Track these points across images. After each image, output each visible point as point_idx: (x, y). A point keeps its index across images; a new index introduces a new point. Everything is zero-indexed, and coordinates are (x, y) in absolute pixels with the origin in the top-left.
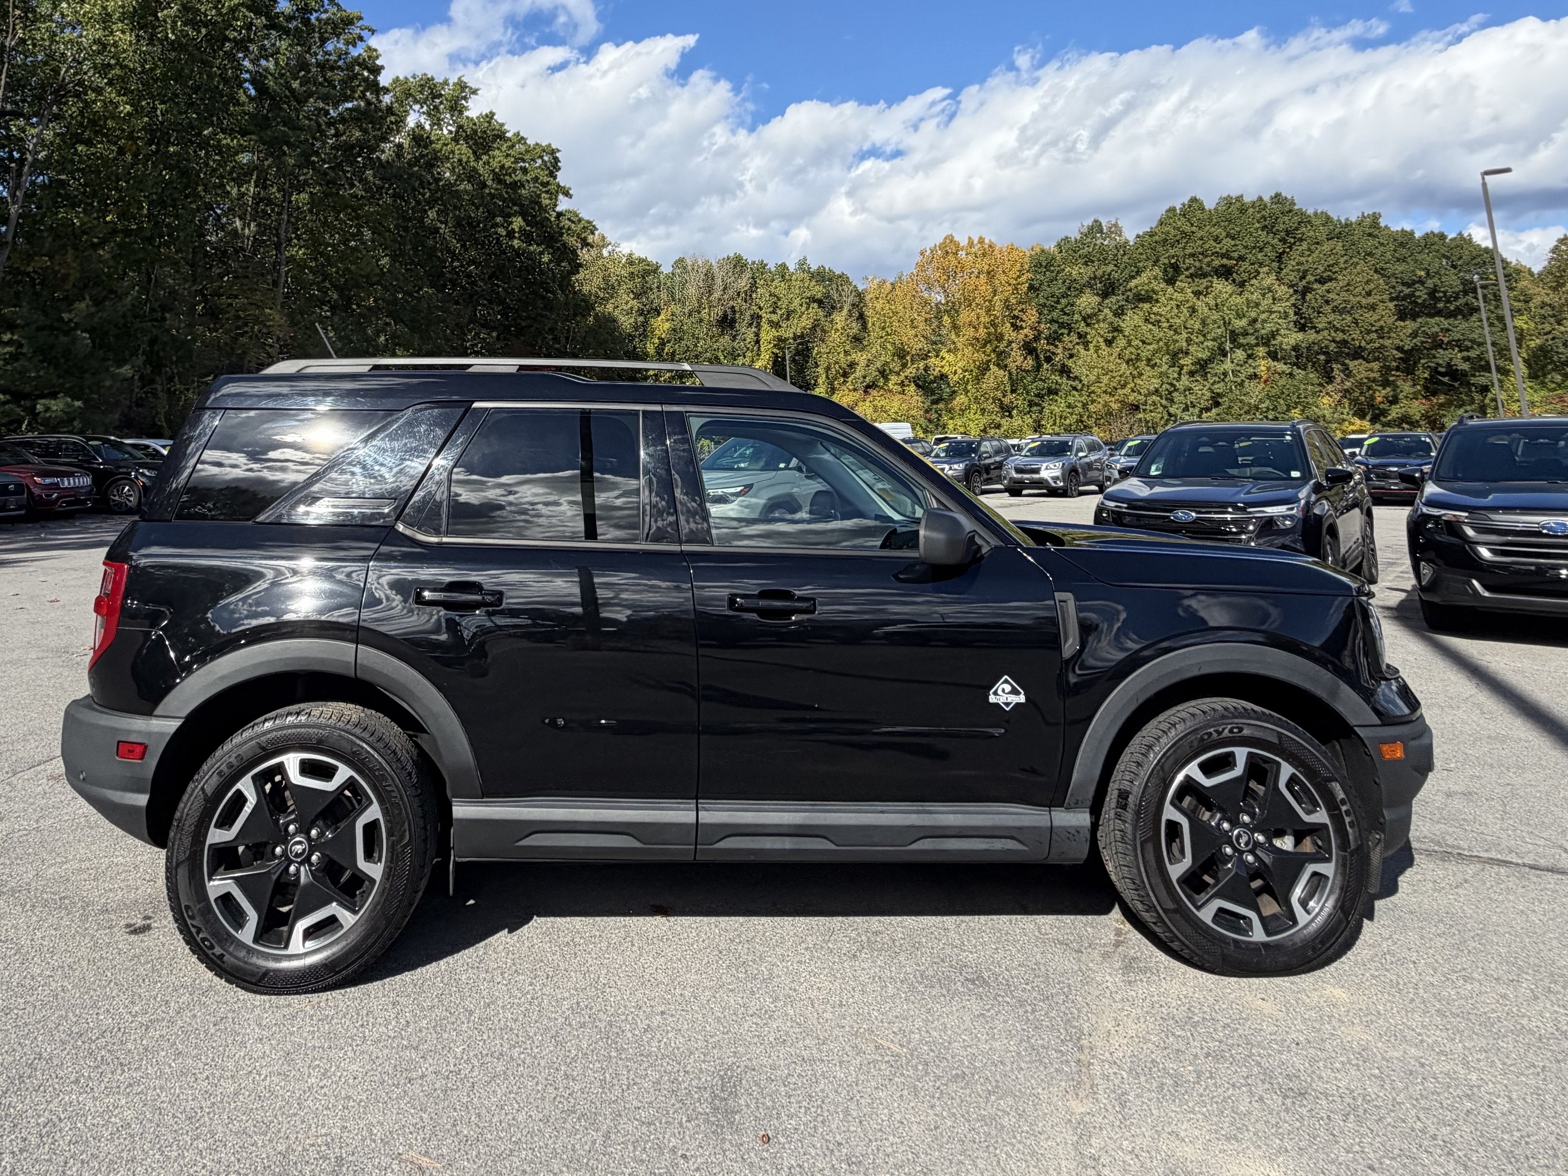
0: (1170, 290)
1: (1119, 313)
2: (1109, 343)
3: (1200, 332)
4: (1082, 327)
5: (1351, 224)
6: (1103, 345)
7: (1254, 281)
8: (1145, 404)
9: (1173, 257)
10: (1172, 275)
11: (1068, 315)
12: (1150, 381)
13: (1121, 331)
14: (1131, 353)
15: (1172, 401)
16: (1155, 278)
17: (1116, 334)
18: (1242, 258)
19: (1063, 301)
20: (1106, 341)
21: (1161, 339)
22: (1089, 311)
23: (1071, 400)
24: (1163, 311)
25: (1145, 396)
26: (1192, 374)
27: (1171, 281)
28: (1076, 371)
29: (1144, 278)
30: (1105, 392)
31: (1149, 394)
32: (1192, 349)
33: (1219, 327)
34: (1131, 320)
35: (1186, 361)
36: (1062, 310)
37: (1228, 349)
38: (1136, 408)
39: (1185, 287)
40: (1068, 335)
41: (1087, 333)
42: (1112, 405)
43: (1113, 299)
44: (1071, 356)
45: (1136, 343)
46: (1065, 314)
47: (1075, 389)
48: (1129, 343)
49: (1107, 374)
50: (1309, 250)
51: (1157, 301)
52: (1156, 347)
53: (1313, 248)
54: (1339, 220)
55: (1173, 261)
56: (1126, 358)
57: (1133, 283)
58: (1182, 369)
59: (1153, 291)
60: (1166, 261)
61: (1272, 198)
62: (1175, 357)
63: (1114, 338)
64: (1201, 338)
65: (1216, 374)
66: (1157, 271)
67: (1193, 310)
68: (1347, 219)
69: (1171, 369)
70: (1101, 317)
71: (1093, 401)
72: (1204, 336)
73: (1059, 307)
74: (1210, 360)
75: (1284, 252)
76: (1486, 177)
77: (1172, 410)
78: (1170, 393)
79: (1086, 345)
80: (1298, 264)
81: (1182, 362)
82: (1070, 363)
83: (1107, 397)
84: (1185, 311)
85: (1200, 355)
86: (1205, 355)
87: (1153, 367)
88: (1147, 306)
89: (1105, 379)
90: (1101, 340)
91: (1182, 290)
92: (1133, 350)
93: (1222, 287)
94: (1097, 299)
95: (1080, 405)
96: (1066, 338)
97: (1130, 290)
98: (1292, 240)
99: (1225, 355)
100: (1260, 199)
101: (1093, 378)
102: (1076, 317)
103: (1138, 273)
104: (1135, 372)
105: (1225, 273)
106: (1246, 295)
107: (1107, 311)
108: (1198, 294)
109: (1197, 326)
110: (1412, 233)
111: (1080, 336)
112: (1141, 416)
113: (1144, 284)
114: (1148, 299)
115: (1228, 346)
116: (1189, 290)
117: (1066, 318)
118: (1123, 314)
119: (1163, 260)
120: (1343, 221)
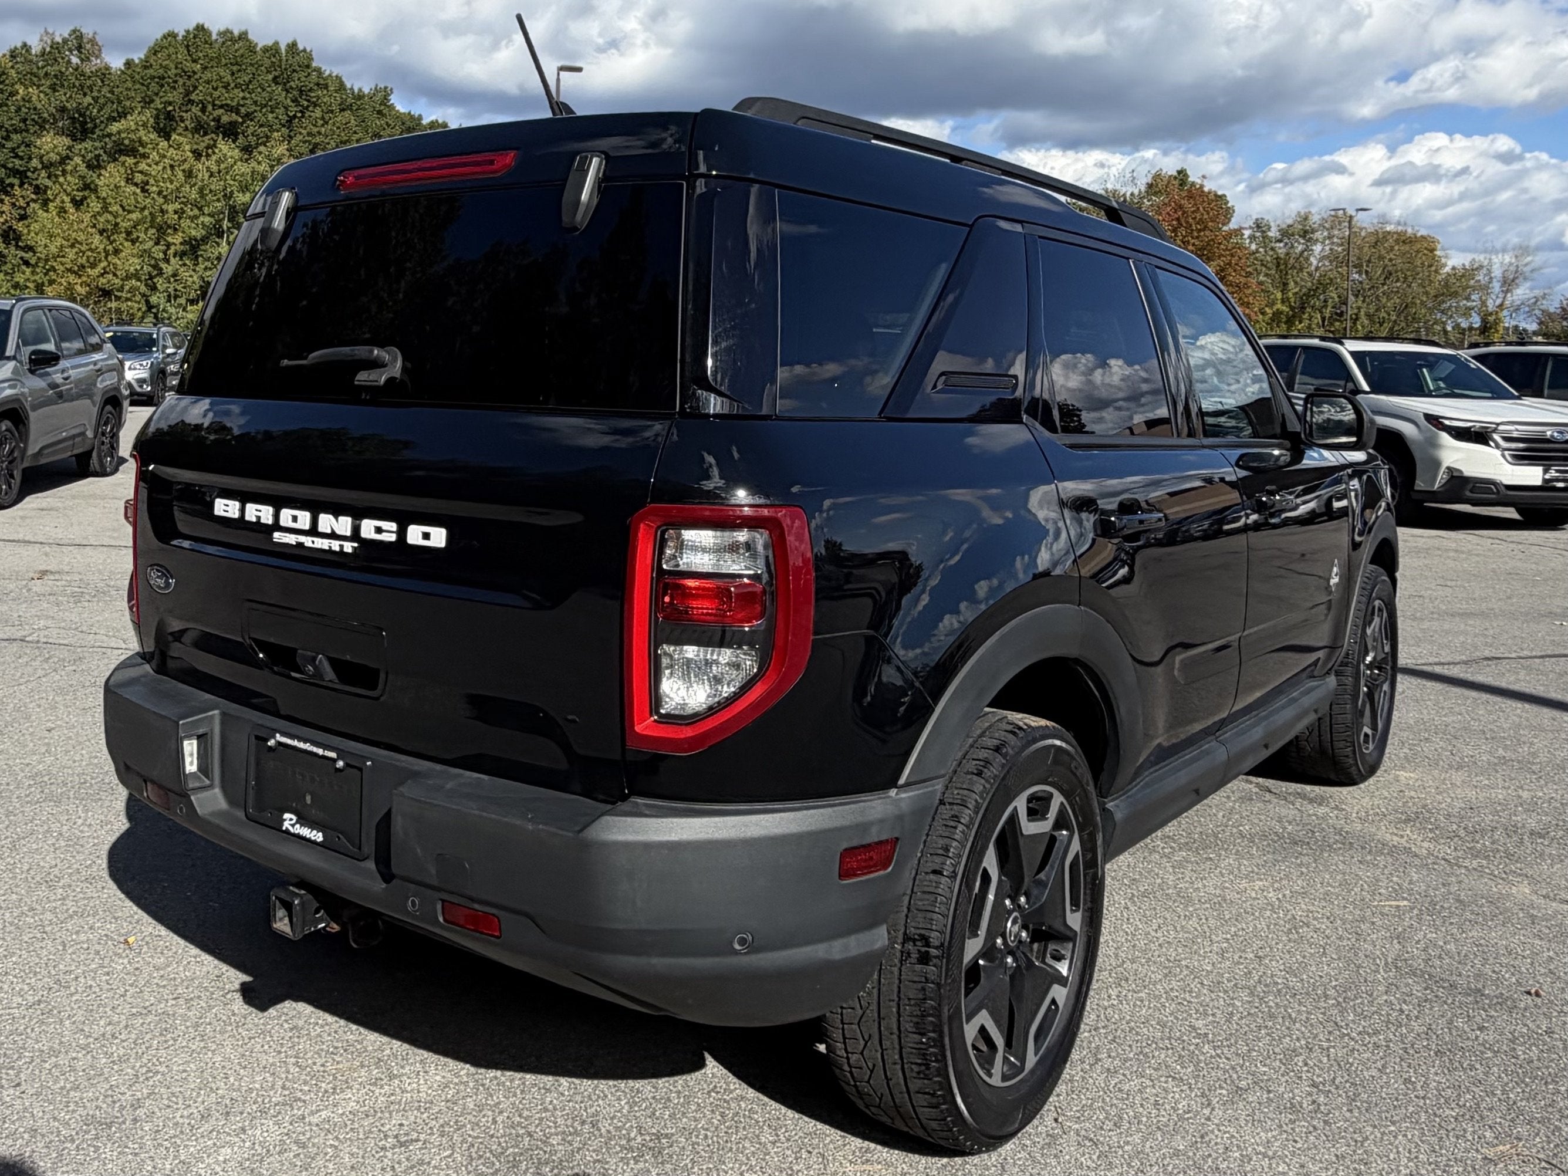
0: (164, 144)
1: (95, 165)
2: (78, 204)
3: (195, 205)
4: (43, 180)
5: (364, 96)
6: (69, 206)
7: (262, 148)
8: (121, 289)
9: (170, 103)
10: (165, 125)
11: (21, 158)
12: (130, 261)
13: (95, 191)
14: (108, 221)
15: (154, 288)
16: (145, 125)
17: (86, 193)
18: (248, 116)
19: (16, 138)
20: (74, 201)
21: (144, 208)
22: (54, 157)
23: (19, 278)
24: (154, 170)
25: (122, 280)
26: (182, 255)
27: (165, 133)
28: (30, 239)
29: (129, 122)
30: (69, 270)
31: (128, 277)
32: (185, 223)
33: (218, 200)
34: (111, 176)
35: (176, 239)
36: (13, 150)
37: (225, 228)
38: (106, 294)
39: (184, 142)
40: (21, 185)
41: (47, 187)
42: (78, 288)
43: (88, 144)
44: (23, 217)
45: (115, 208)
46: (17, 156)
47: (27, 263)
48: (105, 208)
49: (72, 246)
50: (323, 118)
51: (145, 156)
52: (140, 216)
53: (327, 117)
54: (352, 89)
55: (170, 108)
56: (101, 226)
57: (114, 127)
58: (168, 248)
59: (140, 141)
60: (160, 106)
61: (288, 45)
62: (162, 230)
63: (85, 198)
64: (196, 212)
65: (208, 259)
66: (148, 115)
67: (189, 174)
68: (360, 90)
69: (157, 247)
70: (69, 168)
71: (51, 282)
72: (200, 209)
73: (9, 145)
74: (205, 240)
75: (295, 116)
76: (562, 73)
77: (154, 300)
78: (151, 278)
79: (45, 203)
80: (309, 134)
81: (169, 239)
82: (20, 226)
83: (72, 278)
84: (180, 173)
85: (194, 233)
86: (197, 233)
87: (133, 242)
88: (130, 161)
89: (71, 254)
90: (67, 199)
91: (179, 147)
92: (110, 218)
93: (226, 149)
94: (67, 141)
95: (31, 285)
96: (17, 191)
97: (109, 135)
98: (306, 103)
99: (221, 236)
100: (277, 43)
101: (53, 249)
102: (35, 163)
103: (123, 115)
104: (110, 248)
105: (230, 132)
106: (254, 164)
107: (78, 160)
108: (197, 155)
109: (194, 195)
110: (420, 118)
111: (37, 190)
112: (113, 305)
113: (128, 130)
114: (132, 152)
115: (226, 224)
116: (187, 147)
117: (17, 162)
118: (99, 167)
119: (158, 104)
120: (356, 91)
